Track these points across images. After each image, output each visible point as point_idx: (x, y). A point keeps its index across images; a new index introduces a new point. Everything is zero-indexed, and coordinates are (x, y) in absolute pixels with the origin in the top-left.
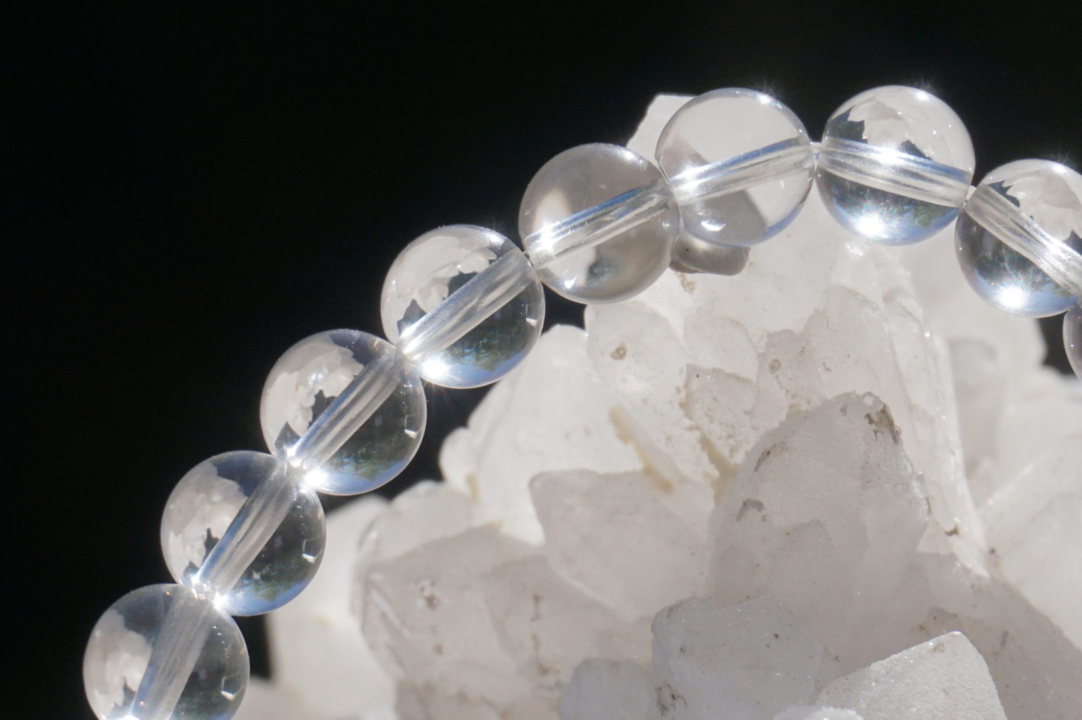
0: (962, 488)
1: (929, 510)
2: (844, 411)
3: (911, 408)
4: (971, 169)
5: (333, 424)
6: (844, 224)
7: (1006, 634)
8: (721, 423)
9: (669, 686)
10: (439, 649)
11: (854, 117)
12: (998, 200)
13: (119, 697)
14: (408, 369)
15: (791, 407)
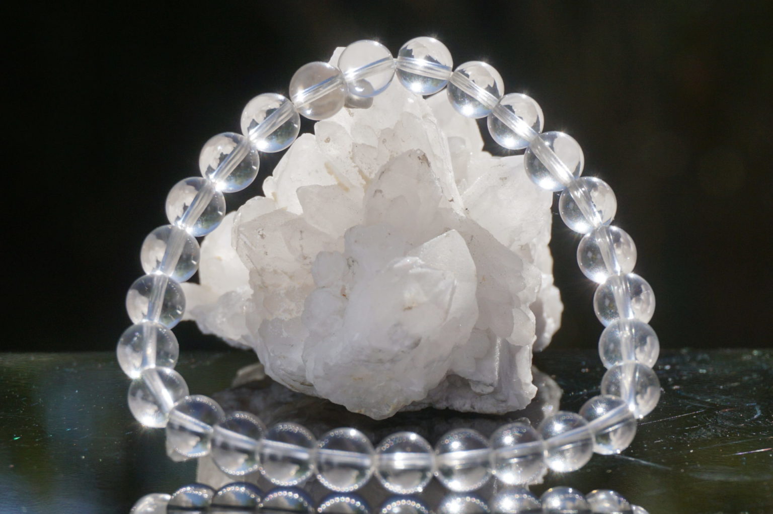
0: (454, 185)
1: (442, 191)
2: (410, 156)
3: (434, 156)
4: (452, 66)
5: (226, 167)
6: (407, 87)
7: (472, 236)
8: (366, 163)
9: (351, 257)
10: (266, 253)
11: (409, 48)
12: (461, 76)
13: (155, 264)
14: (252, 146)
15: (391, 156)
